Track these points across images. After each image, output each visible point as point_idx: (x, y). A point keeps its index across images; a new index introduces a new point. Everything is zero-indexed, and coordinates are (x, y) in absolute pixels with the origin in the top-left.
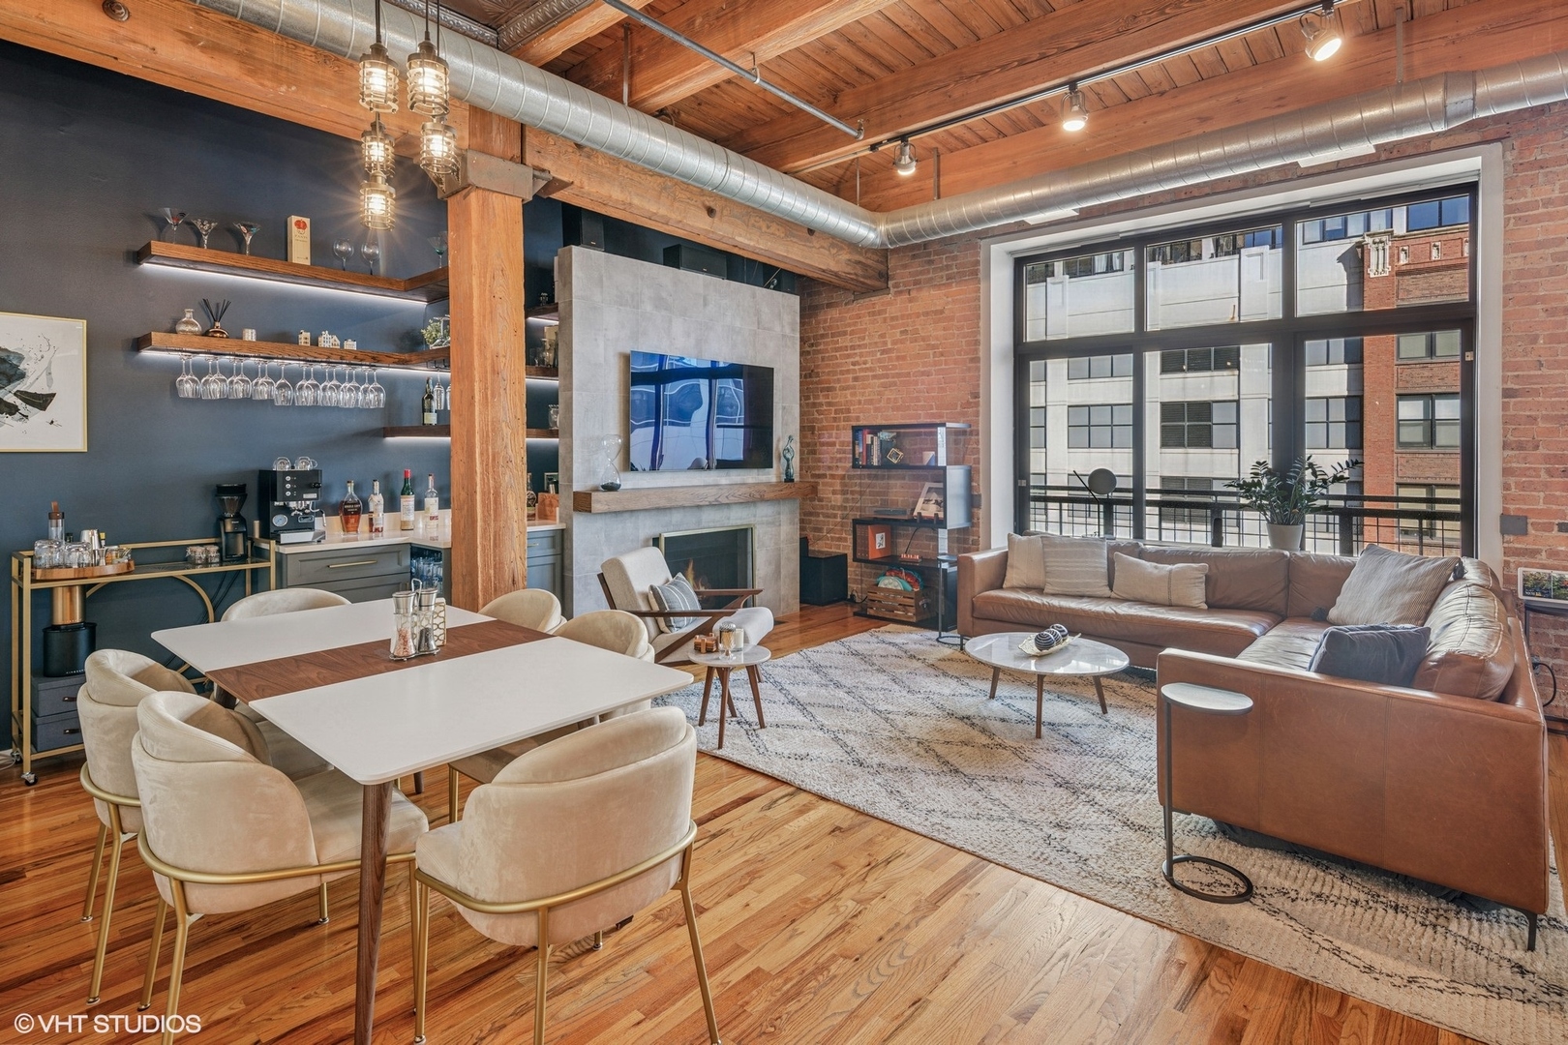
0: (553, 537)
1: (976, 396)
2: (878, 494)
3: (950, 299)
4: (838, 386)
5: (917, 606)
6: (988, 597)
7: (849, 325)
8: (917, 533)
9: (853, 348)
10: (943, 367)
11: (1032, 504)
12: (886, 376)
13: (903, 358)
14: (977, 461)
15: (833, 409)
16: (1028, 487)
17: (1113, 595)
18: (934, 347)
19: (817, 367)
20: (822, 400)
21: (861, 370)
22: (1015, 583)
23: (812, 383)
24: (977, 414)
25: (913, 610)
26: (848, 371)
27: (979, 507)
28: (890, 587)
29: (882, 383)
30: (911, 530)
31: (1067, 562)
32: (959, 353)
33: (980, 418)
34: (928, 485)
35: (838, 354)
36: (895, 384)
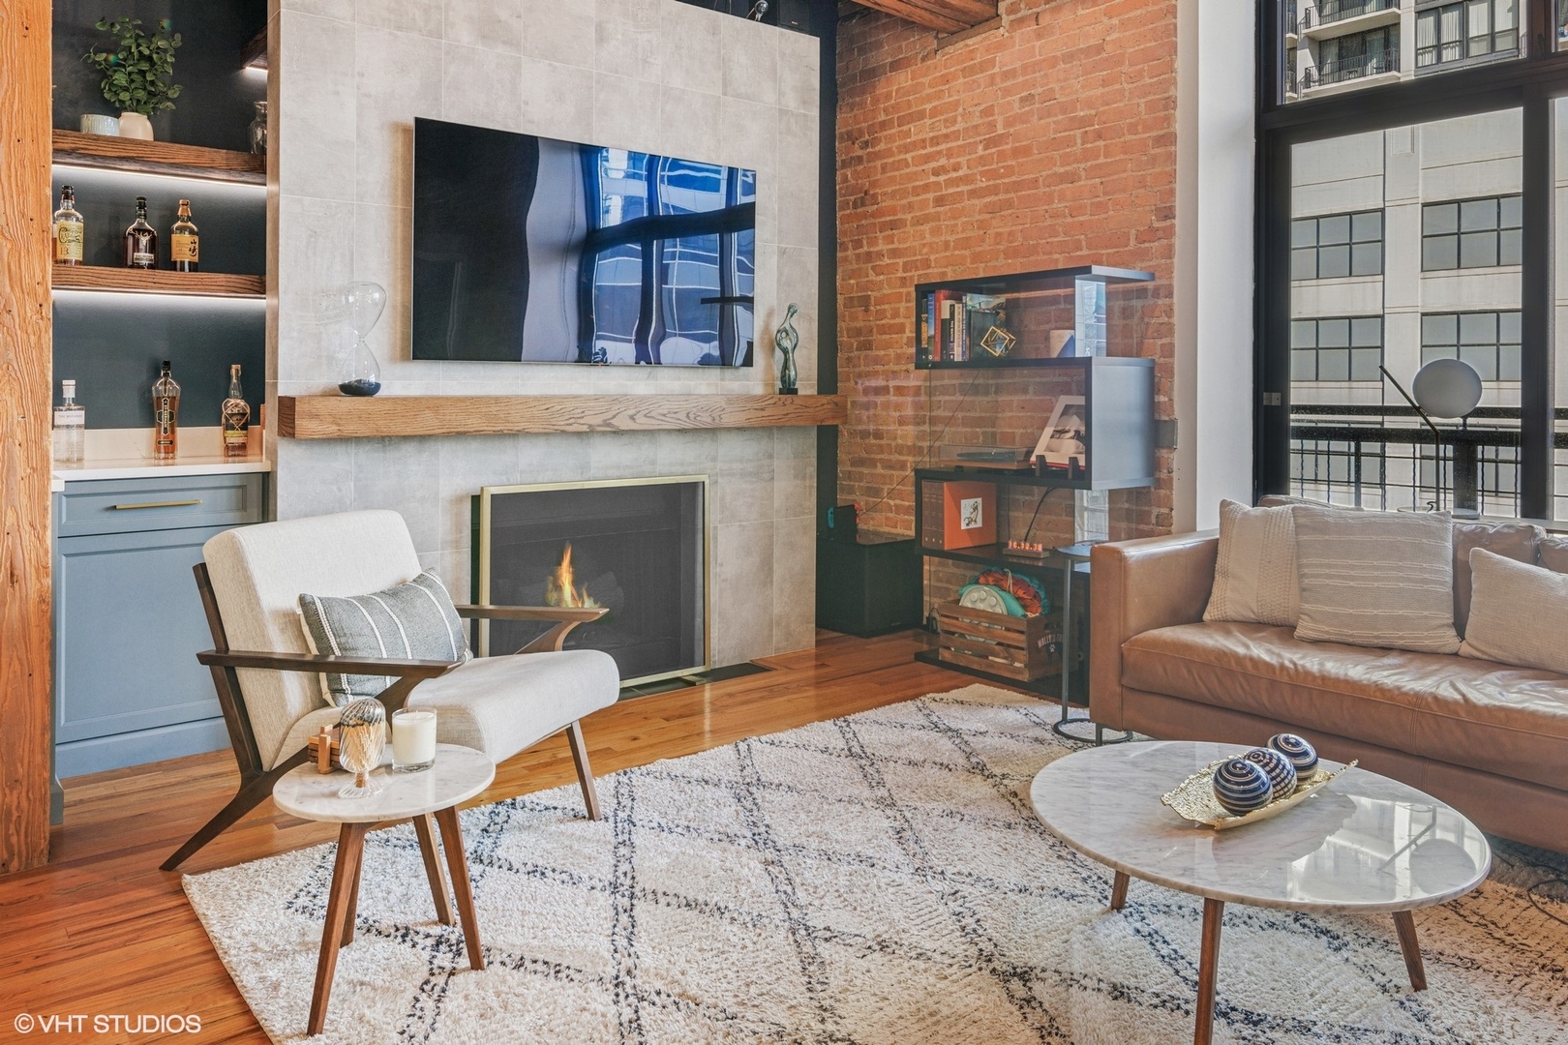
0: (242, 487)
1: (1168, 214)
2: (979, 422)
4: (909, 217)
5: (1032, 648)
6: (1156, 643)
7: (929, 98)
8: (1051, 499)
9: (935, 141)
10: (1102, 160)
11: (1294, 444)
12: (993, 190)
13: (1026, 151)
14: (1169, 351)
15: (900, 261)
16: (1284, 409)
17: (1465, 649)
18: (1084, 122)
19: (874, 184)
20: (882, 246)
21: (950, 183)
22: (1231, 611)
23: (865, 216)
24: (1169, 253)
25: (1023, 655)
26: (926, 188)
27: (1171, 447)
28: (981, 606)
29: (986, 205)
30: (1037, 492)
31: (1353, 567)
32: (1133, 129)
33: (1176, 260)
34: (1064, 400)
35: (909, 156)
36: (1009, 204)
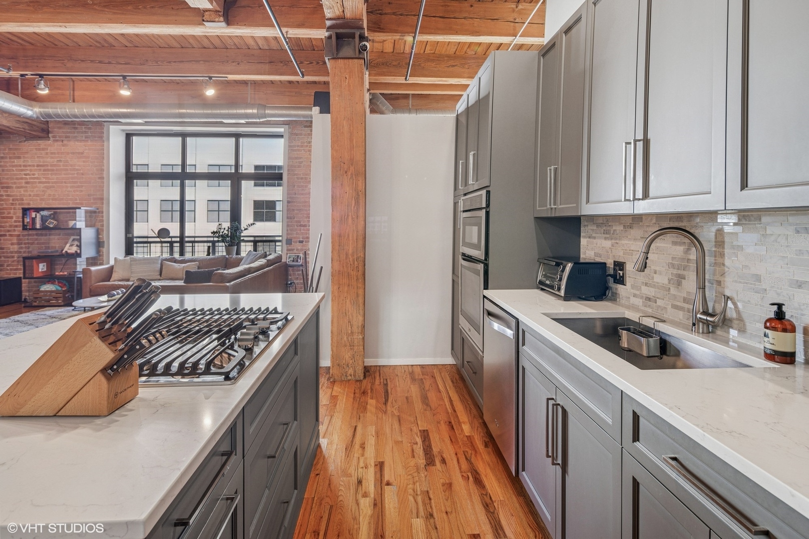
3: (87, 148)
4: (14, 186)
5: (64, 297)
6: (98, 285)
8: (68, 262)
9: (25, 166)
14: (103, 226)
15: (16, 202)
16: (133, 237)
22: (116, 279)
24: (102, 203)
25: (62, 299)
27: (103, 247)
28: (48, 289)
30: (64, 260)
31: (141, 267)
32: (92, 174)
33: (104, 205)
34: (72, 238)
